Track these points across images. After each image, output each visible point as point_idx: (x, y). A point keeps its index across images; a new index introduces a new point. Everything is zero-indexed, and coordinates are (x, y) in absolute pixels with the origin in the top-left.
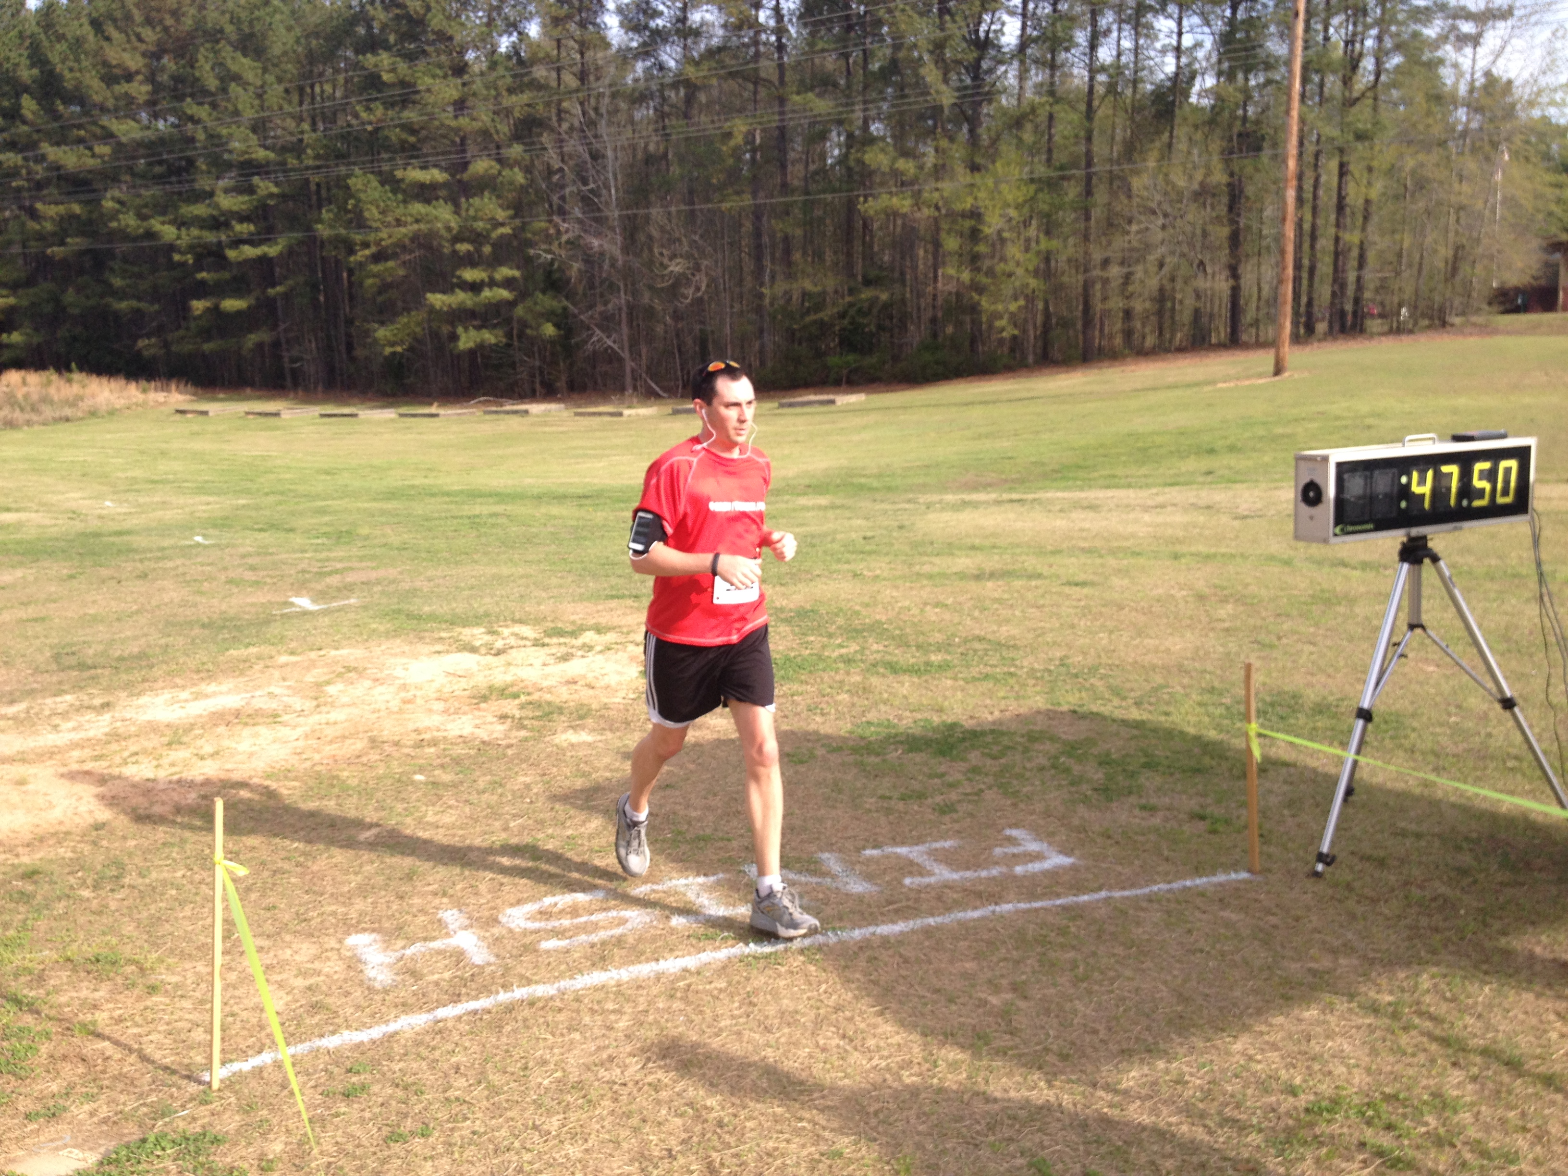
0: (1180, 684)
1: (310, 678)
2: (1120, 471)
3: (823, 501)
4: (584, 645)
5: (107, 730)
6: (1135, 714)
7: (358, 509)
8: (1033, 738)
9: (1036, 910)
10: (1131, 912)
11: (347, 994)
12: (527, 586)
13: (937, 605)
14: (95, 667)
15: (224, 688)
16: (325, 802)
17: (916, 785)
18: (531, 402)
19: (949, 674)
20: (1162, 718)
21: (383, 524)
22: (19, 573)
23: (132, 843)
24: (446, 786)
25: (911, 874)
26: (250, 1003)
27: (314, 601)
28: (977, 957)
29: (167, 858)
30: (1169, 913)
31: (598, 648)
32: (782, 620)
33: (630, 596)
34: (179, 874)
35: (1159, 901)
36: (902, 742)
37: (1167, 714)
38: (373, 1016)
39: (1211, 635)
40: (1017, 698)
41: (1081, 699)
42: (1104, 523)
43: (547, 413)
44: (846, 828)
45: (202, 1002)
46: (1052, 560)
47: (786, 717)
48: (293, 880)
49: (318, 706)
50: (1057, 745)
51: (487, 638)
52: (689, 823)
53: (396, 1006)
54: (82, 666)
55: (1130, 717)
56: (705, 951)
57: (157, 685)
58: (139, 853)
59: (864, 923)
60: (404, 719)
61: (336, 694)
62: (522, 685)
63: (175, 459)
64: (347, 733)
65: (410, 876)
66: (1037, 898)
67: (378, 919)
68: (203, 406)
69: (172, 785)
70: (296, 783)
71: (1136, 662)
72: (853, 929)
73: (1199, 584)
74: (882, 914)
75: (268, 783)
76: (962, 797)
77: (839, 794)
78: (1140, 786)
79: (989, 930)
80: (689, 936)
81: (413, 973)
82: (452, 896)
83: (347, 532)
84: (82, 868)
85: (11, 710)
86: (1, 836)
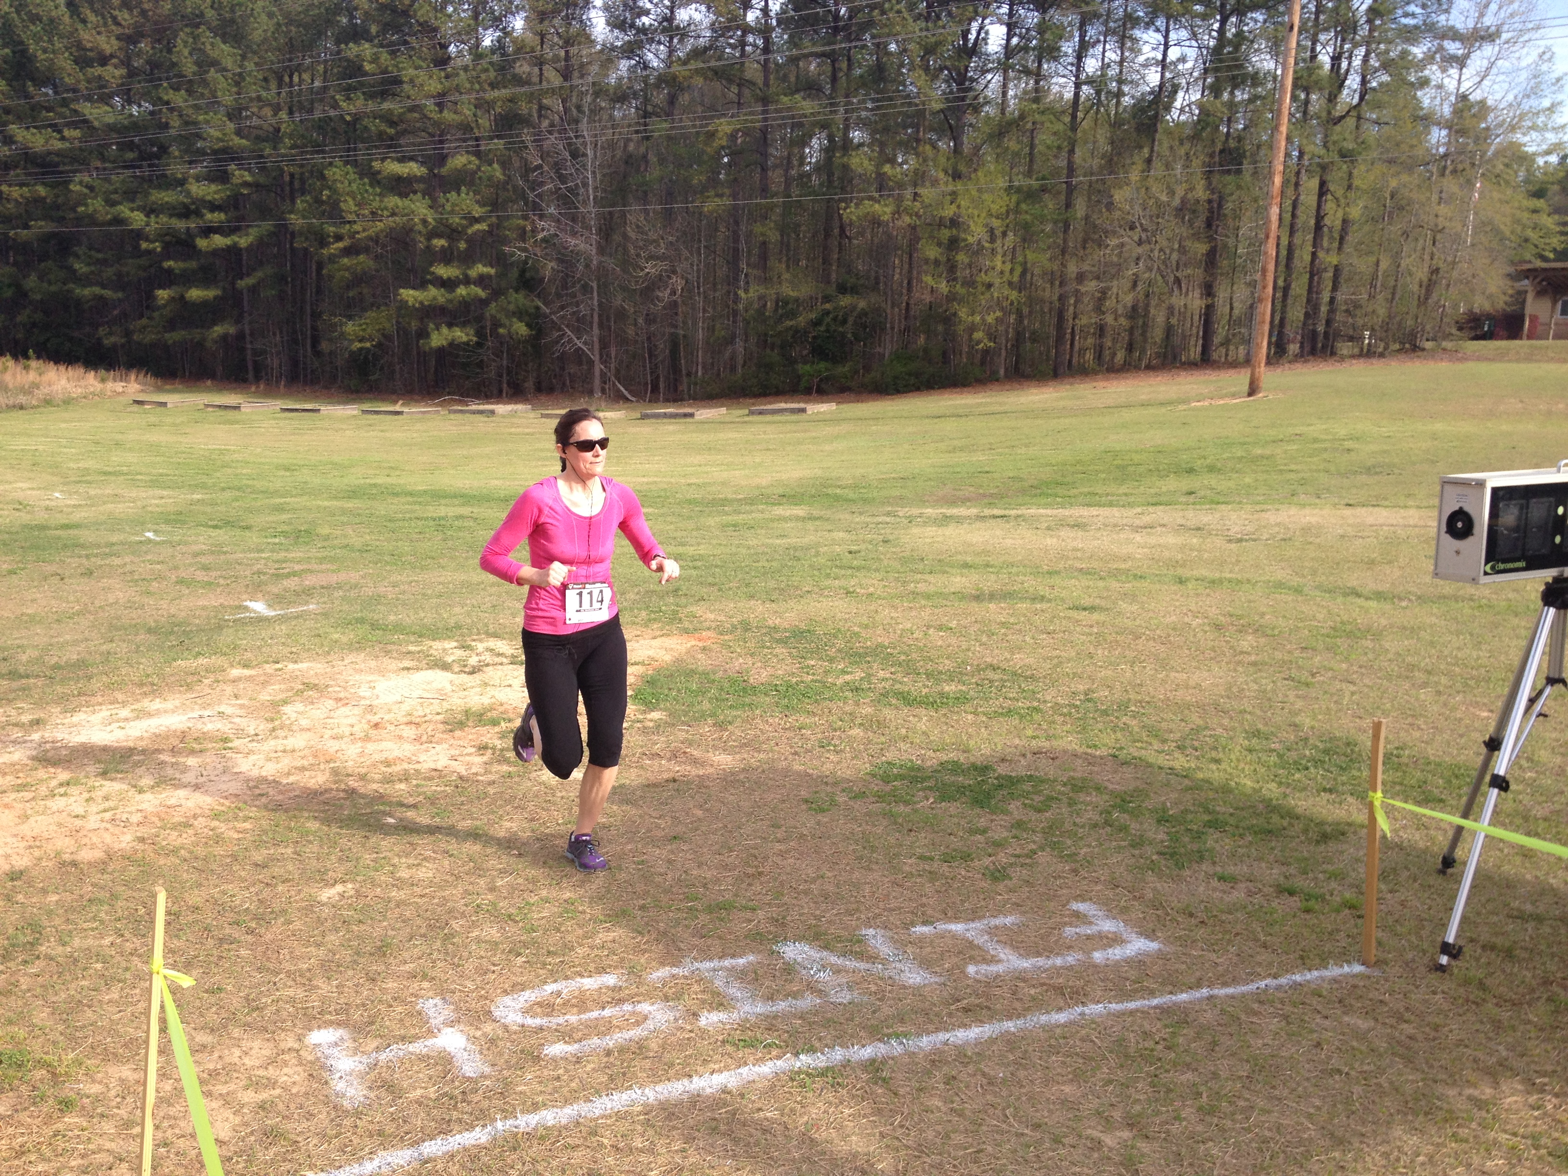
0: (1221, 725)
1: (265, 696)
2: (1099, 489)
3: (800, 511)
5: (34, 753)
6: (1180, 762)
7: (319, 507)
8: (1078, 786)
9: (1132, 1013)
10: (1243, 1017)
11: (310, 1116)
12: (499, 596)
13: (940, 628)
14: (28, 677)
15: (169, 705)
17: (956, 843)
18: (498, 403)
19: (968, 707)
20: (1214, 767)
21: (343, 524)
23: (54, 898)
24: (420, 831)
25: (972, 958)
26: (187, 1128)
27: (270, 606)
28: (1077, 1077)
29: (94, 919)
30: (1286, 1017)
32: (778, 641)
34: (107, 941)
35: (1271, 1003)
36: (930, 789)
37: (1217, 761)
38: (342, 1149)
39: (1240, 669)
40: (1048, 738)
41: (1117, 740)
42: (1096, 543)
43: (513, 414)
44: (887, 896)
45: (129, 1124)
46: (1052, 581)
47: (796, 753)
48: (243, 952)
49: (274, 730)
50: (1106, 797)
51: (459, 653)
52: (705, 886)
53: (371, 1136)
54: (13, 675)
55: (1177, 765)
56: (746, 1064)
57: (94, 700)
58: (61, 911)
59: (931, 1027)
60: (370, 747)
61: (294, 716)
62: (501, 709)
63: (130, 450)
64: (305, 763)
65: (382, 950)
66: (1129, 996)
67: (345, 1009)
68: (162, 398)
69: (104, 825)
70: (247, 825)
71: (1168, 699)
72: (919, 1035)
73: (1213, 612)
74: (950, 1015)
75: (215, 823)
76: (1013, 860)
77: (873, 852)
78: (1211, 850)
79: (1082, 1040)
80: (723, 1042)
81: (390, 1087)
82: (433, 978)
83: (306, 531)
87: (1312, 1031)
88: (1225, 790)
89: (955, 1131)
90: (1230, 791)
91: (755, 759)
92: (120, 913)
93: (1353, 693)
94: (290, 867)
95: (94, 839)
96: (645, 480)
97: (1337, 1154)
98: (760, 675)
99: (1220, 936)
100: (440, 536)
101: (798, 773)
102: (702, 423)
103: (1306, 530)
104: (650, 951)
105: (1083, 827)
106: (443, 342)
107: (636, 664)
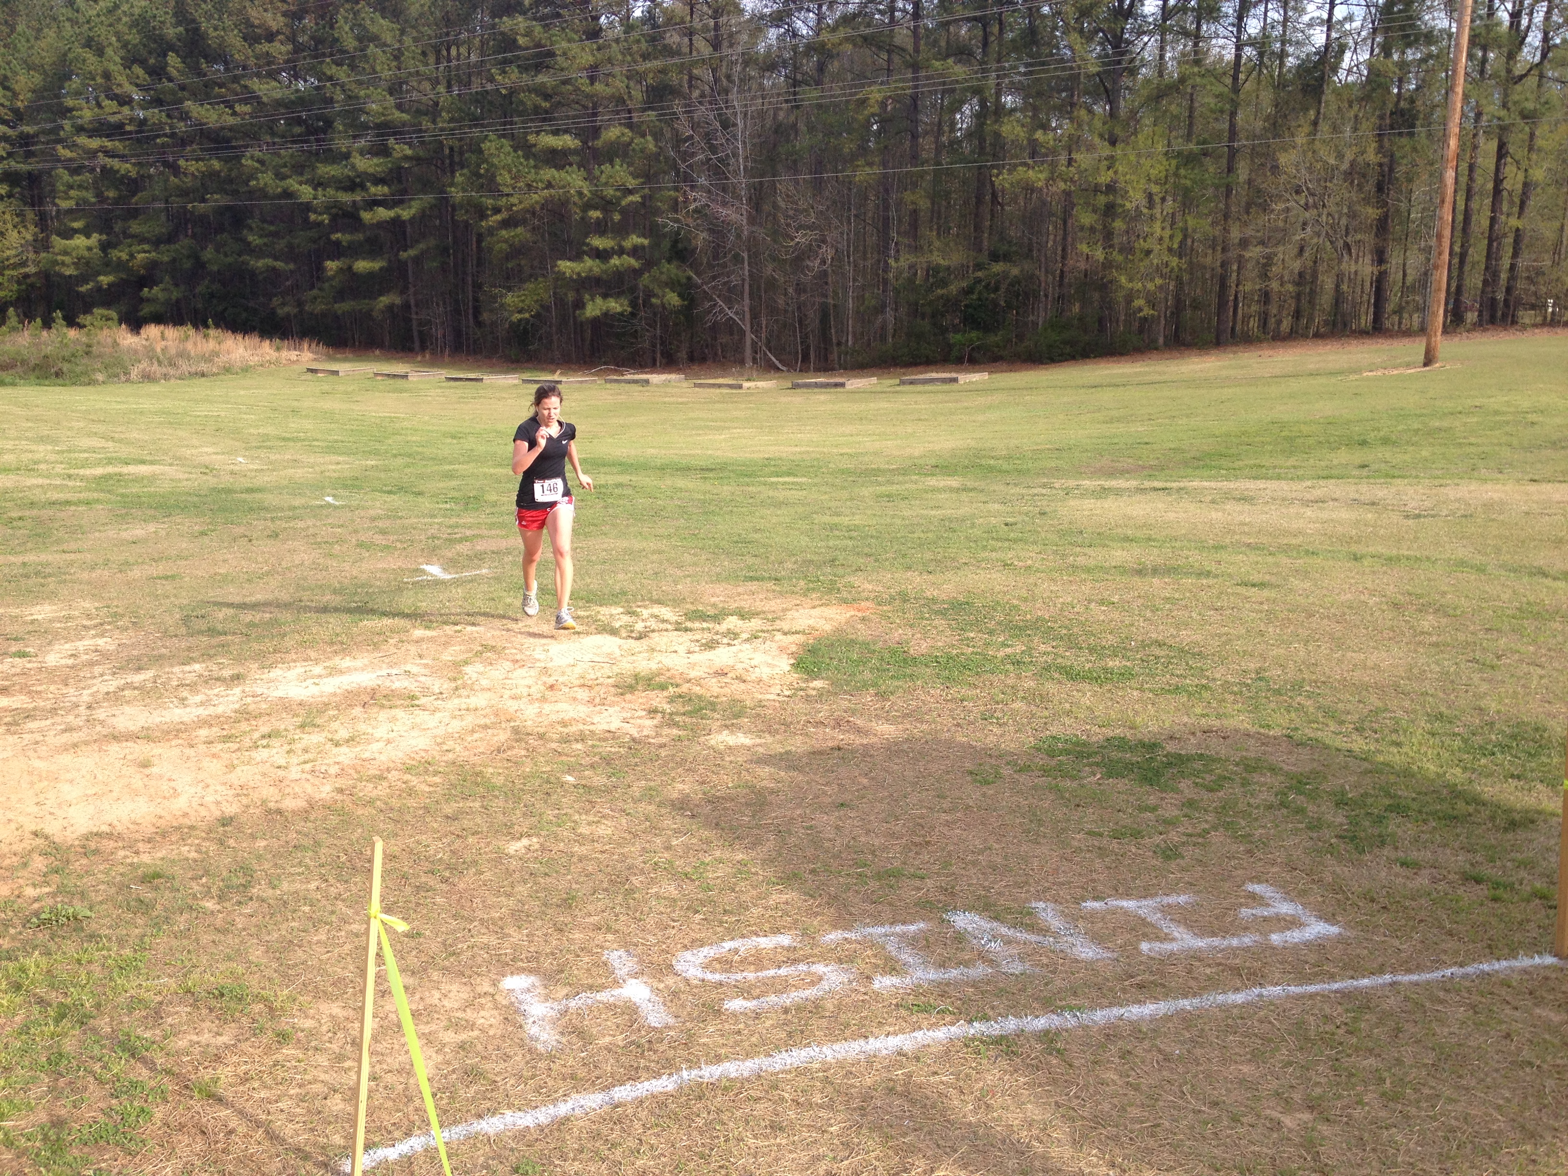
0: (1402, 707)
1: (447, 657)
2: (1266, 461)
3: (954, 482)
4: (729, 631)
5: (237, 706)
6: (1359, 744)
8: (1251, 767)
9: (1312, 996)
10: (1428, 1004)
11: (506, 1057)
12: (661, 563)
13: (1102, 602)
14: (225, 633)
15: (358, 663)
16: (469, 804)
17: (1125, 819)
18: (652, 373)
19: (1134, 684)
20: (1395, 750)
22: (152, 527)
23: (263, 843)
24: (598, 790)
25: (1145, 936)
26: (393, 1062)
27: (445, 569)
28: (1255, 1057)
29: (300, 864)
30: (1473, 1007)
31: (745, 636)
32: (937, 613)
33: (770, 579)
34: (313, 886)
36: (1097, 764)
37: (1398, 744)
38: (537, 1090)
39: (1421, 650)
40: (1219, 717)
41: (1291, 720)
42: (1264, 517)
43: (666, 384)
44: (1056, 870)
45: (340, 1058)
46: (1218, 557)
47: (958, 725)
48: (438, 900)
49: (457, 689)
50: (1282, 778)
51: (626, 619)
52: (873, 852)
53: (564, 1079)
54: (212, 632)
55: (1355, 747)
56: (920, 1028)
57: (289, 657)
58: (269, 856)
59: (1105, 1002)
60: (547, 708)
61: (474, 676)
62: (668, 674)
63: (307, 417)
64: (488, 722)
65: (568, 903)
66: (1309, 980)
67: (535, 957)
68: (334, 367)
69: (305, 776)
70: (437, 779)
71: (1345, 679)
72: (1092, 1009)
73: (1391, 590)
74: (1124, 991)
75: (407, 777)
76: (1184, 839)
77: (1040, 825)
78: (1393, 835)
79: (1261, 1022)
80: (897, 1005)
81: (580, 1033)
82: (617, 931)
83: (475, 497)
84: (207, 873)
85: (138, 678)
86: (119, 828)
87: (1501, 1022)
88: (1406, 773)
89: (1131, 1105)
90: (1413, 776)
91: (918, 730)
92: (323, 860)
93: (1541, 677)
94: (479, 821)
95: (297, 789)
96: (798, 449)
97: (1528, 1148)
98: (920, 646)
99: (1403, 922)
100: (602, 504)
101: (961, 745)
102: (854, 392)
103: (1488, 506)
104: (823, 914)
105: (1257, 807)
106: (598, 313)
107: (797, 633)
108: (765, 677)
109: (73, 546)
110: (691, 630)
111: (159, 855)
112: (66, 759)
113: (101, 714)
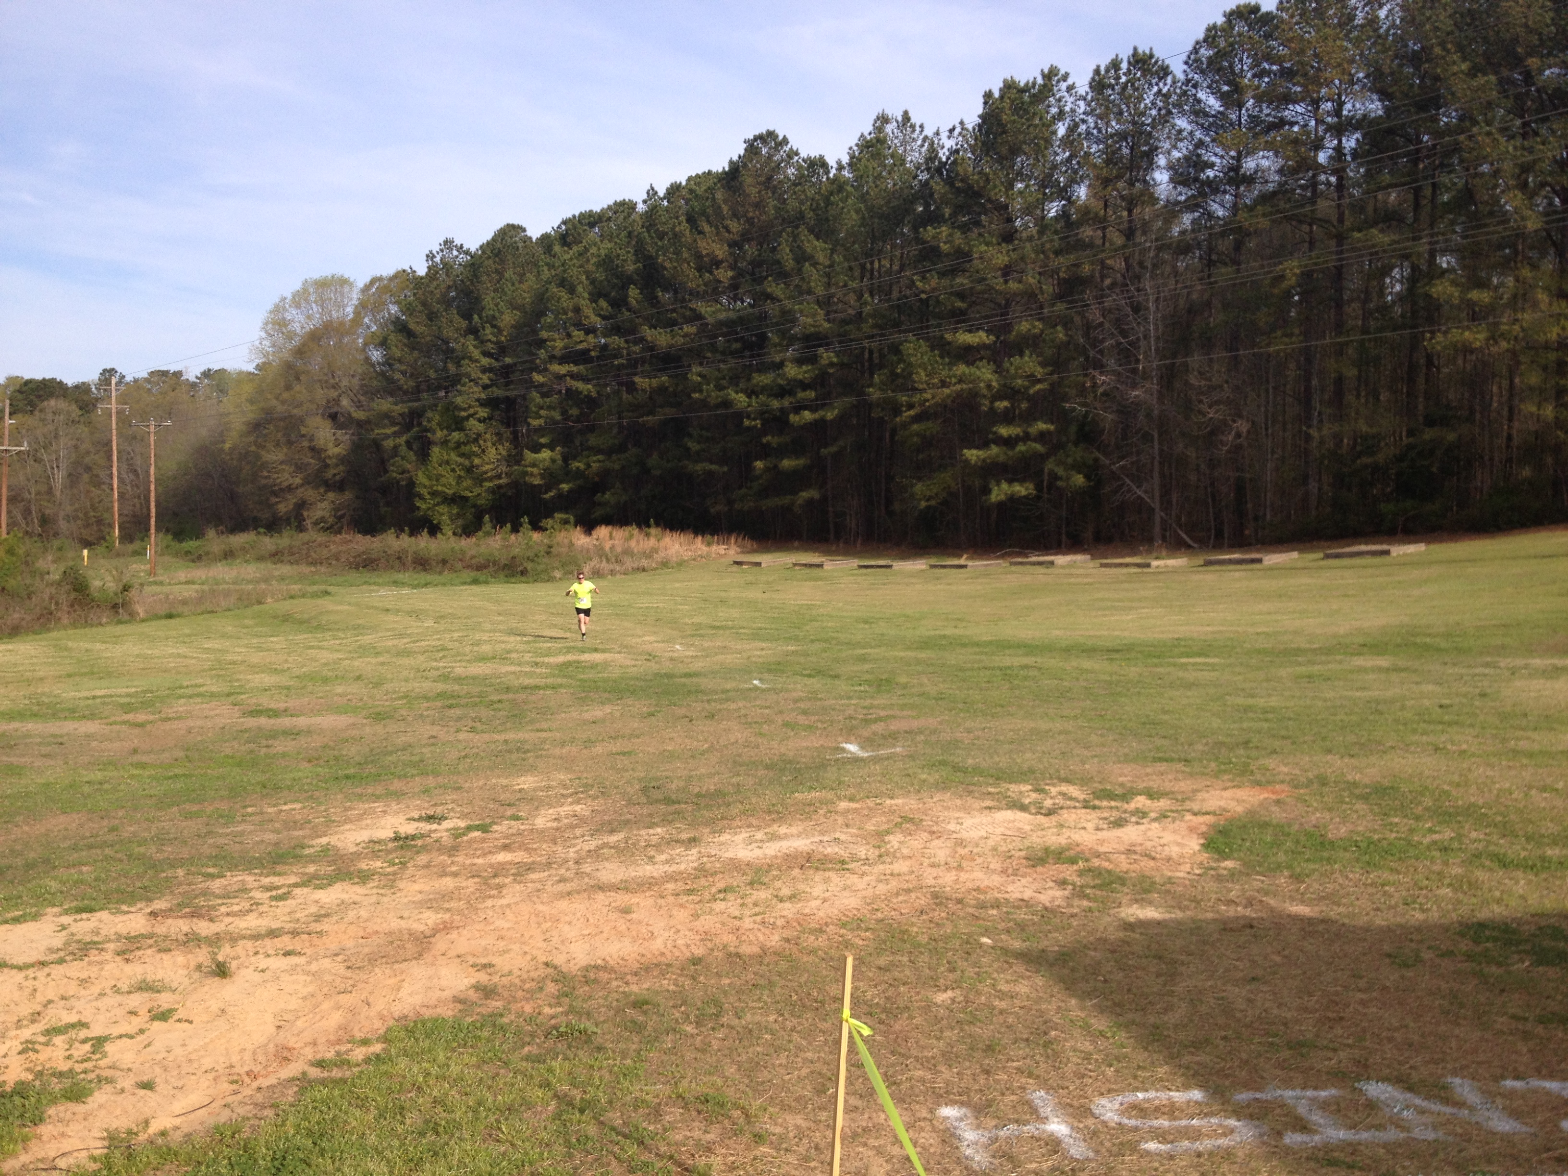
1: (870, 827)
3: (1383, 662)
4: (1138, 810)
5: (696, 864)
7: (895, 658)
12: (1068, 743)
13: (1544, 789)
14: (679, 802)
15: (794, 830)
16: (898, 958)
18: (1057, 554)
21: (919, 673)
22: (608, 709)
23: (727, 981)
24: (1014, 953)
27: (862, 748)
29: (759, 1000)
31: (1153, 815)
32: (1359, 797)
33: (1180, 760)
34: (772, 1018)
36: (1527, 952)
43: (1071, 565)
44: (1476, 1051)
47: (1378, 909)
48: (878, 1038)
49: (881, 855)
51: (1034, 795)
52: (1285, 1024)
54: (668, 801)
57: (734, 824)
58: (734, 992)
60: (963, 876)
61: (896, 845)
62: (1078, 849)
63: (733, 606)
64: (910, 886)
65: (991, 1048)
67: (966, 1092)
68: (756, 558)
69: (757, 926)
70: (869, 935)
74: (1541, 1162)
75: (843, 931)
77: (1461, 1007)
80: (1307, 1159)
81: (1011, 1158)
82: (1038, 1077)
83: (887, 680)
84: (684, 1003)
85: (613, 839)
86: (611, 963)
91: (1334, 912)
92: (778, 998)
94: (907, 972)
95: (751, 937)
96: (1209, 629)
98: (1339, 831)
100: (1007, 685)
101: (1381, 928)
102: (1271, 569)
104: (1234, 1076)
106: (1002, 497)
107: (1207, 813)
108: (1174, 855)
109: (544, 725)
110: (1099, 808)
111: (645, 986)
112: (563, 904)
113: (587, 868)
